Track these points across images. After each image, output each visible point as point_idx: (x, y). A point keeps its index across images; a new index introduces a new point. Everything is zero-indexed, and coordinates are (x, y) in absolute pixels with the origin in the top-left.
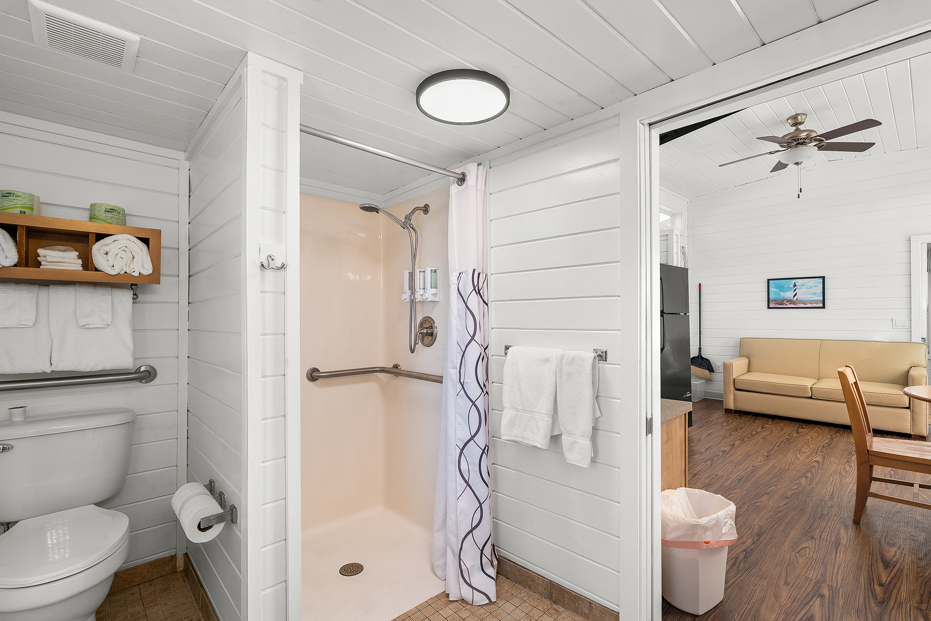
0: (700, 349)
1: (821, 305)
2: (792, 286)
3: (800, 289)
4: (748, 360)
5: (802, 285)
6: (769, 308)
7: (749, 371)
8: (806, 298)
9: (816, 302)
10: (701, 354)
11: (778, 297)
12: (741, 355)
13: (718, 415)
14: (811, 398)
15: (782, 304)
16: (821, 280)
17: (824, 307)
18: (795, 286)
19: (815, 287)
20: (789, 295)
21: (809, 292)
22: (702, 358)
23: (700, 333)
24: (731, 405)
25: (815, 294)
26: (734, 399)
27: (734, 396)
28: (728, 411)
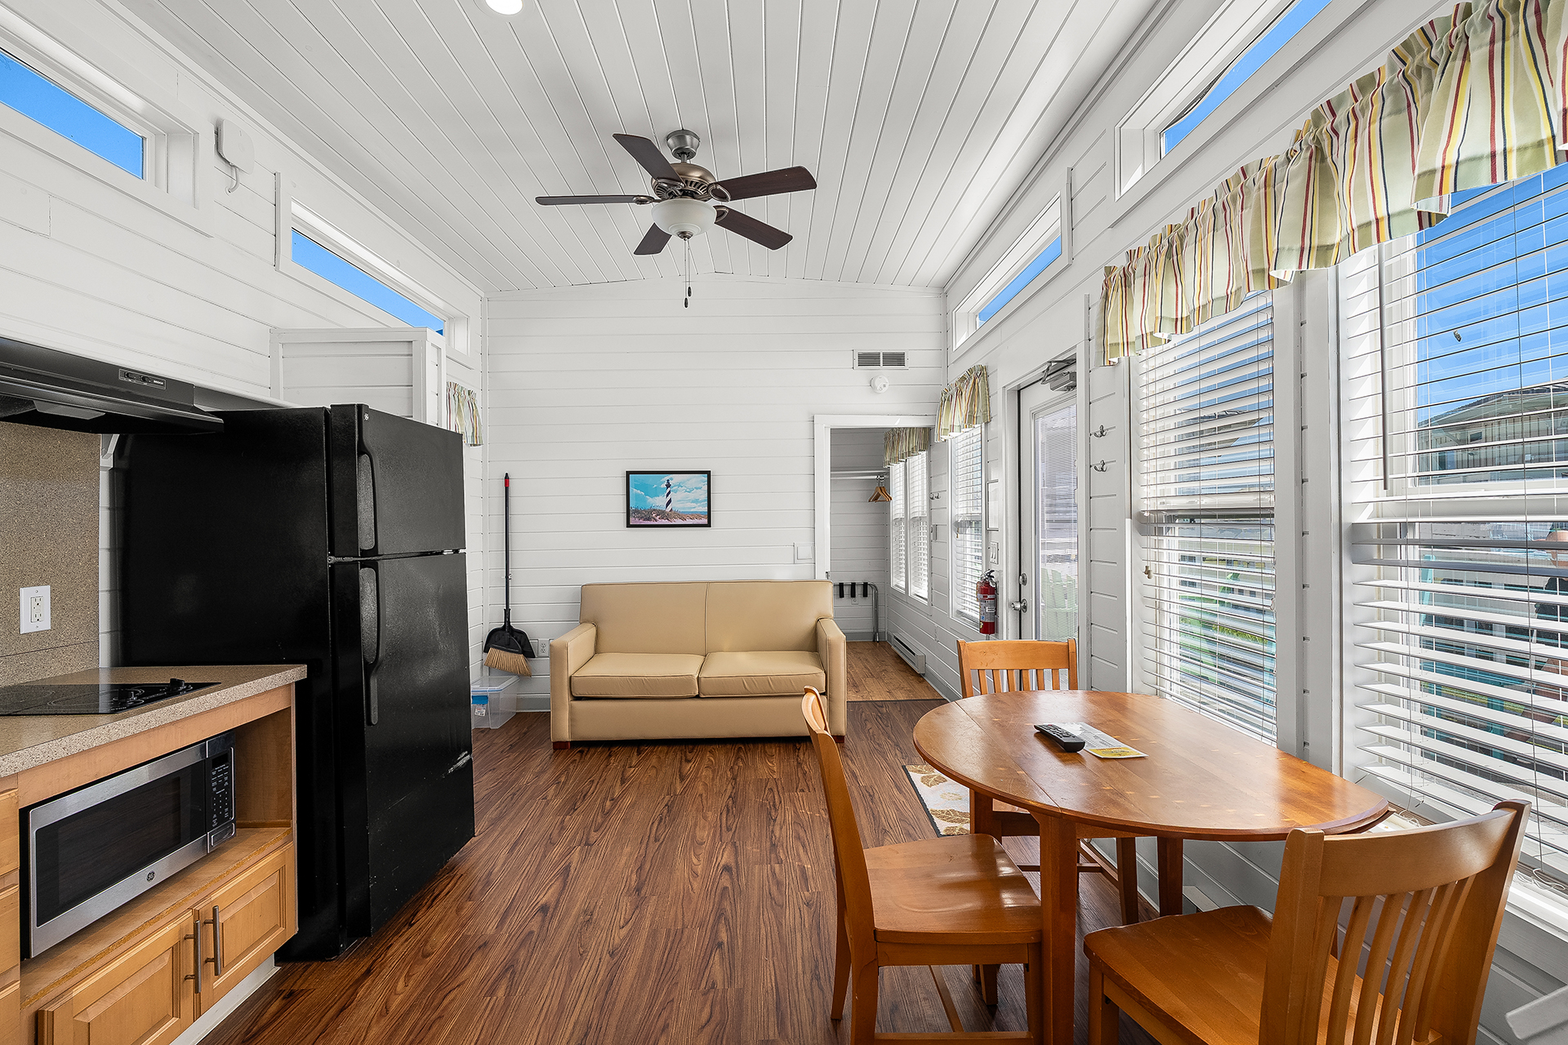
0: (507, 612)
1: (705, 521)
2: (664, 486)
3: (676, 492)
4: (594, 629)
5: (679, 486)
6: (629, 525)
7: (597, 651)
8: (684, 508)
9: (698, 515)
10: (509, 622)
11: (642, 506)
12: (583, 621)
13: (539, 760)
14: (698, 697)
15: (649, 519)
16: (704, 477)
17: (709, 525)
18: (668, 486)
19: (697, 488)
20: (659, 502)
21: (686, 498)
22: (513, 631)
23: (507, 577)
24: (563, 730)
25: (696, 501)
26: (572, 720)
27: (571, 713)
28: (560, 746)
